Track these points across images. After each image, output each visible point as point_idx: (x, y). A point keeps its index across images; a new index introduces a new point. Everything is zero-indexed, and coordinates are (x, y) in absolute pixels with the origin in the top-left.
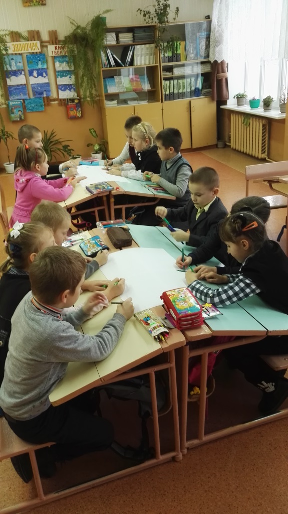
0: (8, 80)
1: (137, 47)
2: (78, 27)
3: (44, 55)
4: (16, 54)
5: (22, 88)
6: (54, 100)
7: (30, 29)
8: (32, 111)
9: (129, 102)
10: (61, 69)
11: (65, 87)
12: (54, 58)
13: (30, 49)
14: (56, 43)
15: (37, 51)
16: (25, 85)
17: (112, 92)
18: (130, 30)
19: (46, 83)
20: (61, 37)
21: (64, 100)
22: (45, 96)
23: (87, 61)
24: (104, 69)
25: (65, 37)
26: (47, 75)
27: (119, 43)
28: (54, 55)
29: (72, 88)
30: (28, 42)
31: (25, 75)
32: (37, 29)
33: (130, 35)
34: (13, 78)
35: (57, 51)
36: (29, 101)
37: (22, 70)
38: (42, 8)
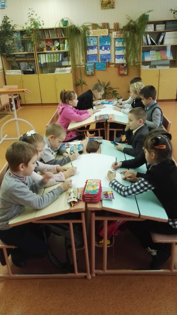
0: (87, 51)
1: (167, 33)
2: (131, 21)
3: (110, 37)
4: (94, 37)
5: (95, 56)
6: (112, 64)
7: (104, 22)
8: (99, 70)
9: (157, 67)
10: (118, 46)
11: (120, 57)
12: (115, 39)
13: (102, 34)
14: (117, 30)
15: (106, 35)
16: (97, 54)
17: (147, 60)
18: (164, 22)
19: (109, 54)
20: (121, 27)
21: (118, 64)
22: (107, 61)
23: (134, 41)
24: (144, 46)
25: (124, 27)
26: (110, 49)
27: (156, 31)
28: (115, 37)
29: (124, 57)
30: (101, 30)
31: (97, 49)
32: (107, 22)
33: (164, 25)
34: (91, 50)
35: (117, 35)
36: (98, 64)
37: (96, 46)
38: (112, 10)
